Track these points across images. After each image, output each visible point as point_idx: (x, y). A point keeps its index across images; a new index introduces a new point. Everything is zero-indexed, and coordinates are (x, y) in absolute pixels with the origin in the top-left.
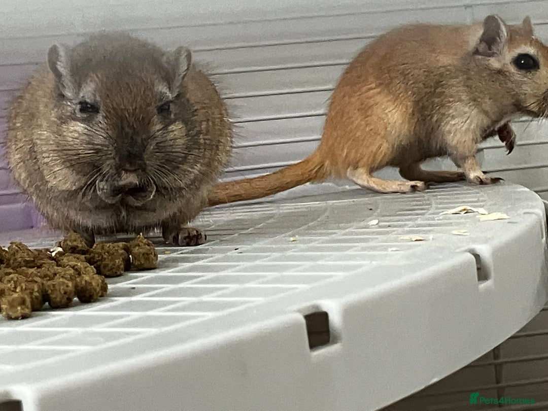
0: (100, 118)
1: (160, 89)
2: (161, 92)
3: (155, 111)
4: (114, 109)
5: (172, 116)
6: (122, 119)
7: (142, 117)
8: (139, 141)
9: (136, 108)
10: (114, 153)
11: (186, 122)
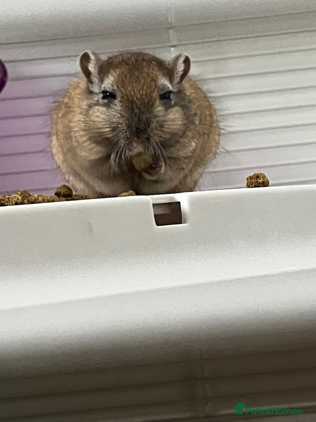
0: (117, 102)
1: (162, 82)
2: (163, 84)
3: (158, 97)
4: (127, 95)
5: (173, 102)
6: (132, 102)
7: (147, 101)
8: (144, 118)
9: (142, 94)
10: (125, 128)
11: (183, 107)
